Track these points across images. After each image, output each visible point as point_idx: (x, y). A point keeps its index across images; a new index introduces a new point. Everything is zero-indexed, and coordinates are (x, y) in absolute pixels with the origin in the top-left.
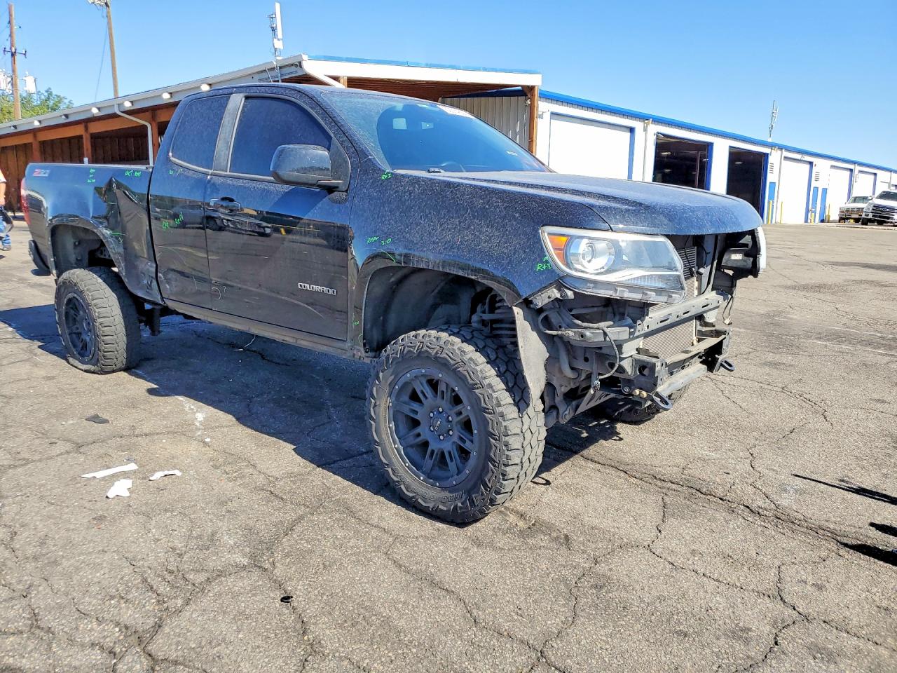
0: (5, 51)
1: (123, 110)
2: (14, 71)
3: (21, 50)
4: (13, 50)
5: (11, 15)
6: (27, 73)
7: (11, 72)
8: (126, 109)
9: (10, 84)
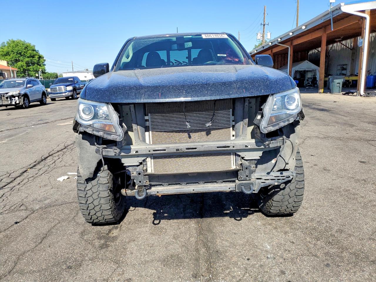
0: (261, 24)
1: (278, 42)
2: (264, 32)
3: (266, 23)
4: (264, 23)
5: (265, 10)
6: (268, 32)
7: (262, 32)
8: (279, 42)
9: (262, 37)
